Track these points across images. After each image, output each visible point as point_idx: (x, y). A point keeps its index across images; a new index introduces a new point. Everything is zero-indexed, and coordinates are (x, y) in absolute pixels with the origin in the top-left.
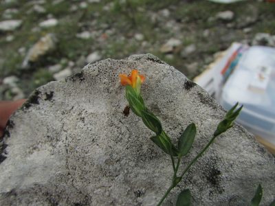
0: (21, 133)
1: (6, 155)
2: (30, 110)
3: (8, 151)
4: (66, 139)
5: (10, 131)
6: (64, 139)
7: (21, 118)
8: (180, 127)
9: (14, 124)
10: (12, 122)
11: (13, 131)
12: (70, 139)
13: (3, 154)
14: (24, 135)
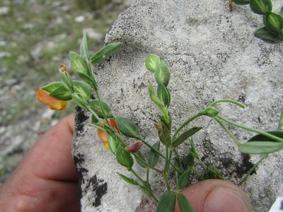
0: (96, 155)
1: (104, 183)
2: (85, 130)
3: (101, 178)
4: (144, 114)
5: (84, 166)
6: (142, 115)
7: (84, 144)
8: (223, 17)
9: (83, 156)
10: (79, 155)
11: (86, 163)
12: (148, 110)
13: (100, 184)
14: (101, 154)
